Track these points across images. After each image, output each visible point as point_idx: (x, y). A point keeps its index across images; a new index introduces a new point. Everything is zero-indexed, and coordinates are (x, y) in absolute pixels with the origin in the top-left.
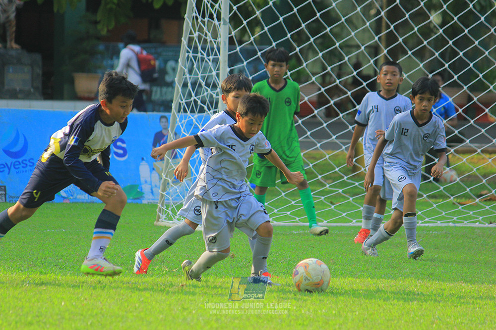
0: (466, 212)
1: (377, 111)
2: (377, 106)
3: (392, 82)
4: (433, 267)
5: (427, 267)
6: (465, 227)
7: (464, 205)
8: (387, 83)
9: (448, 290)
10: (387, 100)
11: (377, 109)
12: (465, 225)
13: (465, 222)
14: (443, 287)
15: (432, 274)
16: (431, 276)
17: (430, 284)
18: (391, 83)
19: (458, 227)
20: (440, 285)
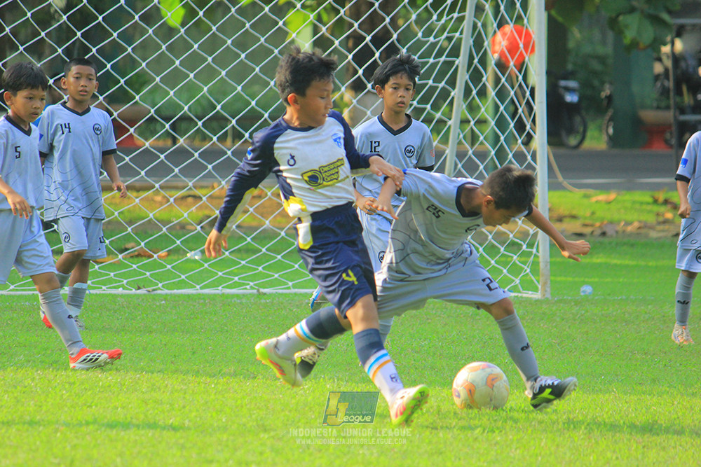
0: (104, 274)
1: (70, 132)
2: (69, 124)
3: (87, 89)
4: (58, 352)
5: (49, 352)
6: (103, 294)
7: (102, 263)
8: (81, 91)
9: (78, 383)
10: (81, 115)
11: (69, 128)
12: (104, 292)
13: (104, 288)
14: (72, 380)
15: (56, 362)
16: (55, 365)
17: (53, 376)
18: (86, 92)
19: (93, 294)
20: (68, 376)
